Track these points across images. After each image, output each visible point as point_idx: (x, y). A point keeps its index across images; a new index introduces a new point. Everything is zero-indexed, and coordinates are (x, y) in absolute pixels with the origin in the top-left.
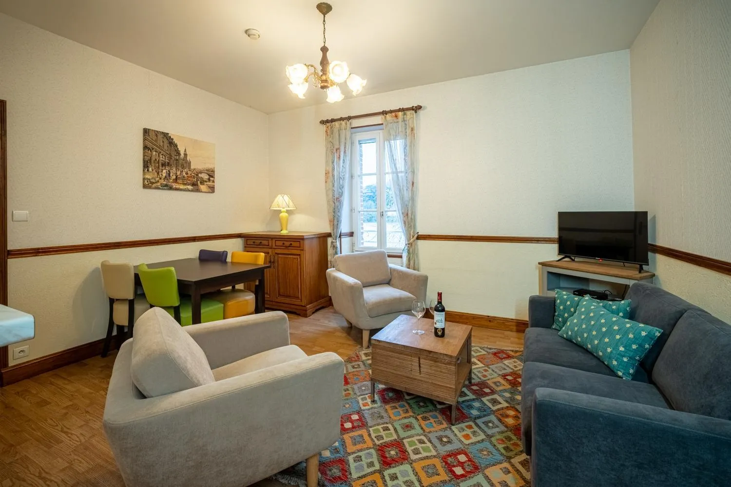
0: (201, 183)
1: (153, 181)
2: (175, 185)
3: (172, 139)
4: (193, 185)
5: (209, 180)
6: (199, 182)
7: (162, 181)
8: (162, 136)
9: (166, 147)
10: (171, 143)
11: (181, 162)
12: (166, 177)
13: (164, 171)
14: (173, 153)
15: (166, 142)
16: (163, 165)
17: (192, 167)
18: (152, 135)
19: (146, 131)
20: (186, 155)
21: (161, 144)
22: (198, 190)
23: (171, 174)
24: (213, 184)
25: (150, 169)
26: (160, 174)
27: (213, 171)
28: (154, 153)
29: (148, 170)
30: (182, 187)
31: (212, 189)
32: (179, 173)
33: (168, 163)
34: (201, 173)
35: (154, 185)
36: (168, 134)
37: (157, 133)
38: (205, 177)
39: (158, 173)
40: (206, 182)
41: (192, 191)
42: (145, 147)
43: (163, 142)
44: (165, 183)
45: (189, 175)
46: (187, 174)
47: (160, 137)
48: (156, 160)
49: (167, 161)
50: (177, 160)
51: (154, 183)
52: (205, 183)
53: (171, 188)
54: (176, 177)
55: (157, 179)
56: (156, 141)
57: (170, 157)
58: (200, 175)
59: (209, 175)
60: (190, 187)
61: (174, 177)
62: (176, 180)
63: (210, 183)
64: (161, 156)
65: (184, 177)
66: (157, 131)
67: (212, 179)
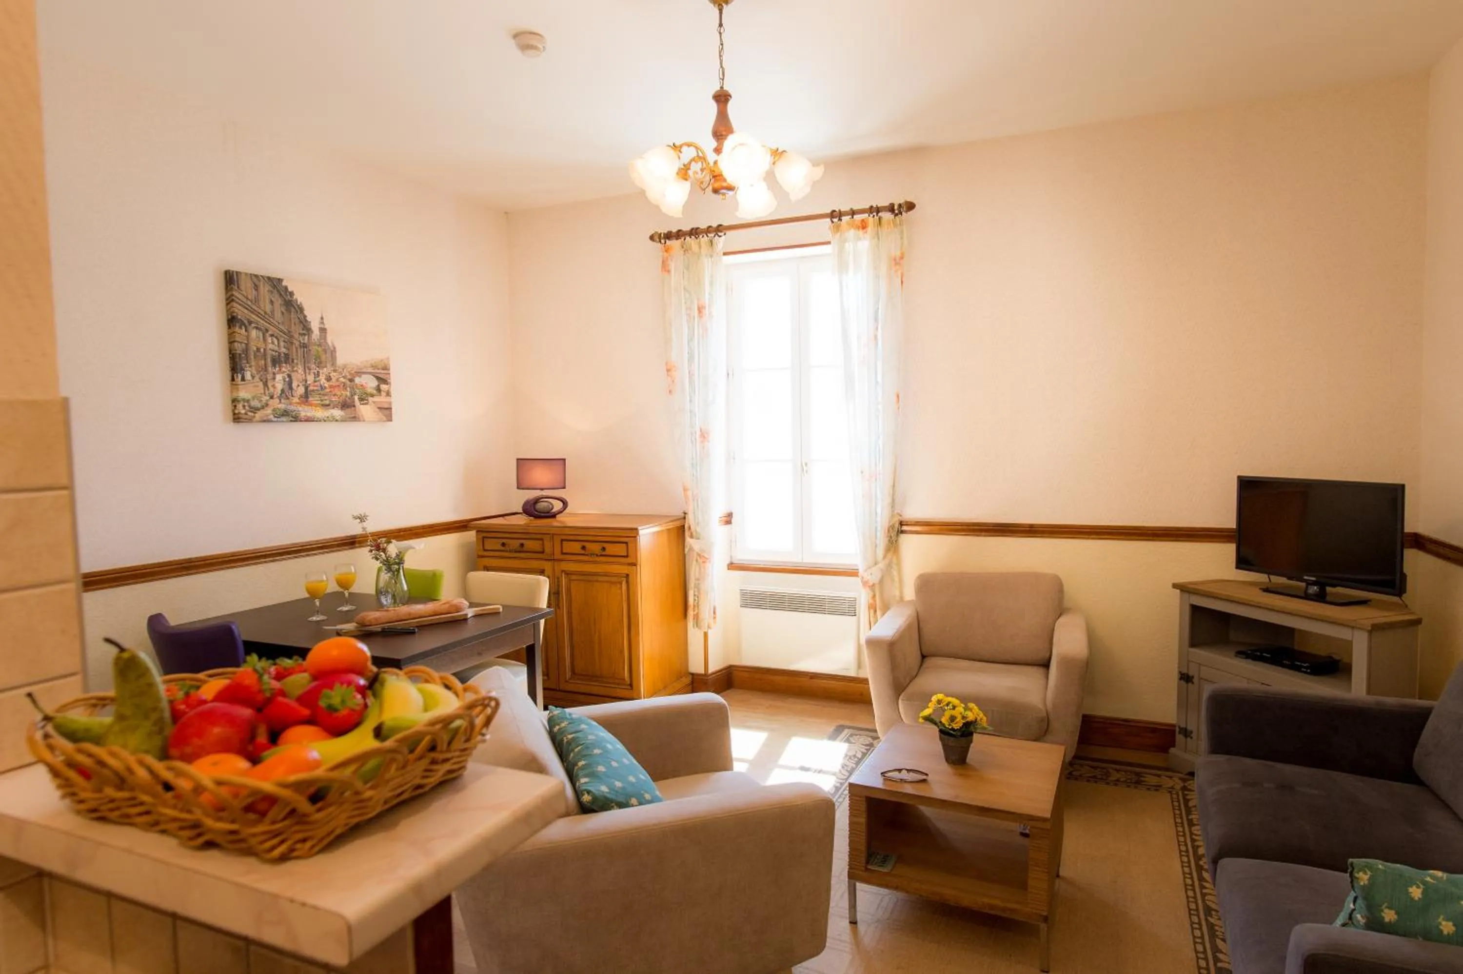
0: (361, 399)
1: (255, 403)
2: (305, 411)
3: (292, 294)
4: (346, 405)
5: (379, 390)
6: (356, 398)
7: (275, 403)
8: (268, 287)
9: (278, 315)
10: (290, 304)
11: (314, 349)
12: (283, 391)
13: (279, 377)
14: (296, 330)
15: (278, 302)
16: (276, 362)
17: (340, 360)
18: (246, 285)
19: (230, 279)
20: (323, 330)
21: (268, 308)
22: (355, 418)
23: (294, 385)
24: (387, 399)
25: (248, 376)
26: (270, 384)
27: (386, 368)
28: (254, 333)
29: (243, 379)
30: (320, 413)
31: (386, 412)
32: (310, 379)
33: (287, 356)
34: (359, 373)
35: (259, 415)
36: (280, 280)
37: (256, 279)
38: (370, 383)
39: (266, 384)
40: (372, 396)
41: (343, 420)
42: (232, 321)
43: (272, 302)
44: (282, 406)
45: (333, 382)
46: (329, 379)
47: (264, 289)
48: (258, 350)
49: (283, 350)
50: (304, 346)
51: (258, 409)
52: (371, 399)
53: (296, 419)
54: (306, 388)
55: (265, 398)
56: (256, 300)
57: (289, 343)
58: (357, 380)
59: (378, 378)
60: (337, 413)
61: (301, 390)
62: (306, 397)
63: (381, 399)
64: (269, 340)
65: (322, 388)
66: (256, 276)
67: (384, 387)
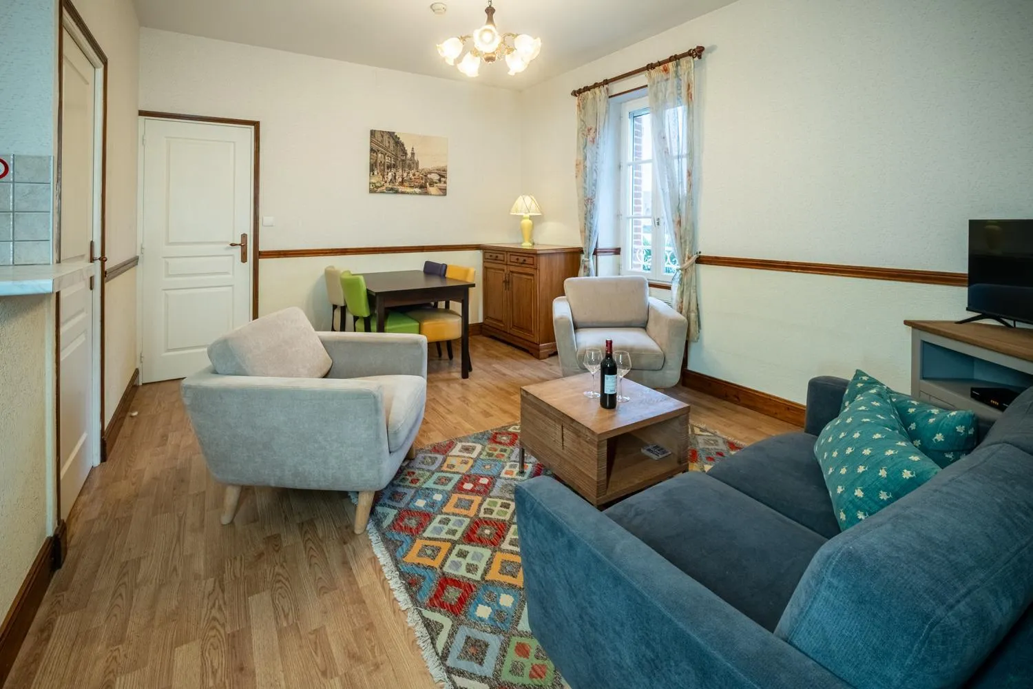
0: (430, 185)
1: (378, 185)
2: (401, 189)
3: (399, 138)
4: (421, 187)
5: (440, 180)
6: (428, 184)
7: (387, 185)
8: (387, 136)
9: (392, 148)
10: (398, 143)
11: (408, 162)
12: (391, 180)
13: (390, 174)
14: (400, 154)
15: (392, 142)
16: (388, 168)
17: (420, 168)
18: (378, 136)
19: (373, 133)
20: (413, 154)
21: (387, 145)
22: (427, 193)
23: (397, 178)
24: (445, 185)
25: (376, 173)
26: (385, 177)
27: (445, 170)
28: (380, 155)
29: (373, 174)
30: (409, 190)
31: (444, 192)
32: (405, 175)
33: (394, 165)
34: (430, 173)
35: (379, 190)
36: (394, 133)
37: (382, 133)
38: (435, 177)
39: (383, 177)
40: (436, 183)
41: (420, 194)
42: (372, 150)
43: (389, 142)
44: (390, 186)
45: (416, 177)
46: (414, 175)
47: (386, 137)
48: (381, 162)
49: (393, 162)
50: (403, 161)
51: (379, 187)
52: (435, 185)
53: (397, 192)
54: (403, 179)
55: (383, 183)
56: (382, 142)
57: (396, 159)
58: (429, 176)
59: (440, 175)
60: (417, 190)
61: (400, 180)
62: (402, 183)
63: (442, 185)
64: (387, 158)
65: (411, 179)
66: (383, 132)
67: (443, 179)
